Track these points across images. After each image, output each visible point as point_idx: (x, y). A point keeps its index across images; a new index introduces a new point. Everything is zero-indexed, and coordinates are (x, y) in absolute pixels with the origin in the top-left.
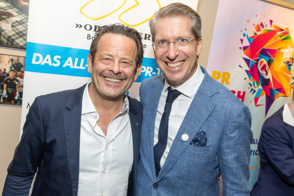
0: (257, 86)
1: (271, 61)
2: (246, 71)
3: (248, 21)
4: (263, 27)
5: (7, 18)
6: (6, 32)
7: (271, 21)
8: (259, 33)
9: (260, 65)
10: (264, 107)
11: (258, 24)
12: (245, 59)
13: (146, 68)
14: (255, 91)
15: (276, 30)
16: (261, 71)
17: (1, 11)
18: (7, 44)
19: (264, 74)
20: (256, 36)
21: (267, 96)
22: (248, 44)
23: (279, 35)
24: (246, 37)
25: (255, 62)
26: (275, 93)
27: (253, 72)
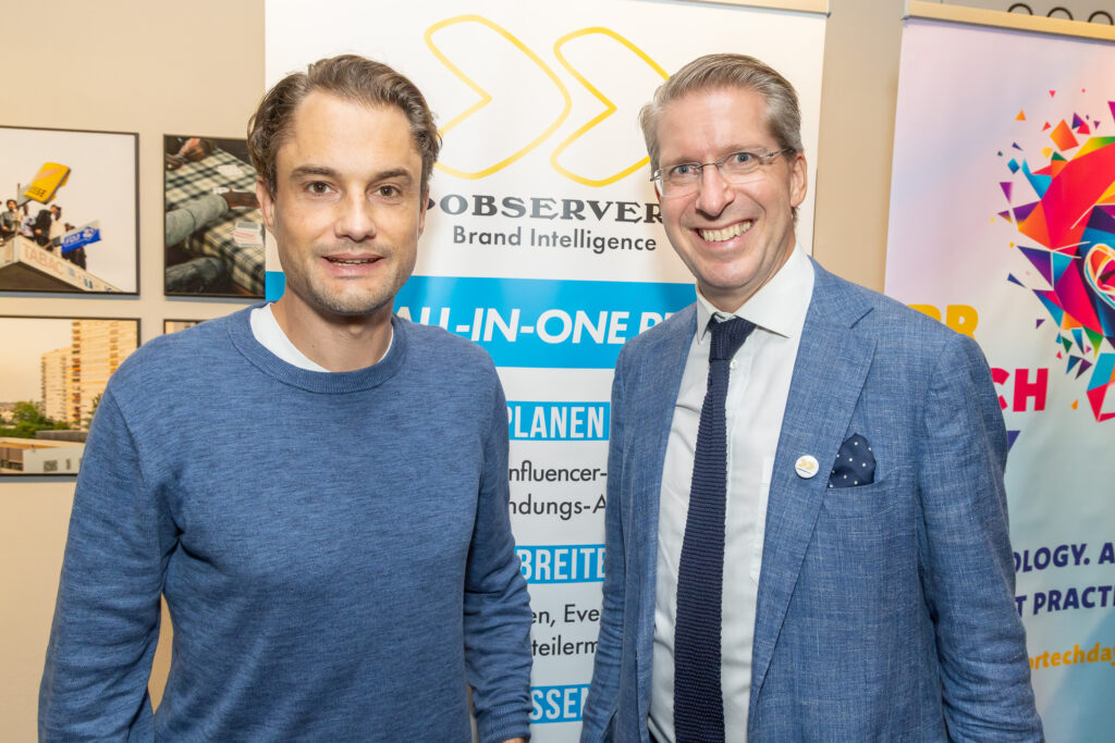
0: (1091, 346)
2: (1038, 293)
3: (1022, 117)
4: (1084, 129)
5: (249, 211)
6: (249, 252)
8: (1070, 155)
9: (1095, 269)
11: (1063, 123)
12: (1028, 252)
14: (1085, 365)
16: (1098, 290)
17: (231, 192)
18: (254, 290)
20: (1061, 166)
24: (1020, 172)
25: (1072, 257)
27: (1069, 296)
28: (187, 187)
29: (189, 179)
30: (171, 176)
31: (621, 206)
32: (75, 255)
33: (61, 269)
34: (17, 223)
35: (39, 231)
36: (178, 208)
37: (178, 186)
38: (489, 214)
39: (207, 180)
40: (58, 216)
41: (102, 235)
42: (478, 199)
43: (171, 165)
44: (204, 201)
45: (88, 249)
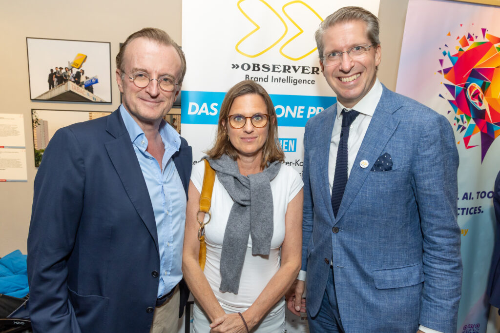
0: (466, 121)
1: (486, 85)
2: (450, 102)
3: (449, 34)
4: (472, 39)
7: (484, 31)
8: (466, 49)
9: (471, 92)
10: (479, 149)
11: (464, 37)
12: (447, 86)
13: (316, 108)
14: (464, 128)
15: (491, 42)
16: (471, 101)
19: (476, 103)
20: (463, 53)
21: (482, 134)
22: (451, 65)
23: (497, 48)
24: (447, 56)
25: (463, 88)
26: (495, 129)
27: (460, 102)
34: (69, 76)
35: (76, 79)
40: (83, 74)
41: (99, 81)
42: (254, 65)
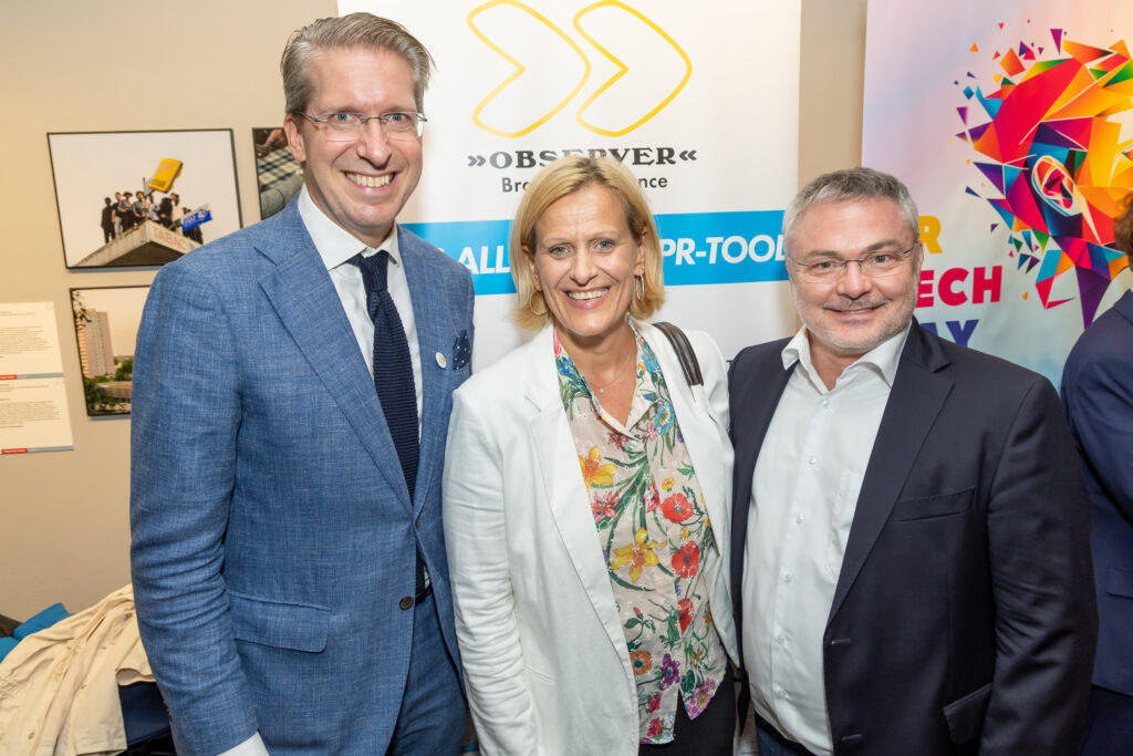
0: (1039, 245)
1: (1077, 155)
2: (994, 202)
3: (975, 49)
4: (1030, 56)
7: (1057, 34)
8: (1018, 79)
10: (1075, 307)
11: (1012, 51)
12: (983, 167)
13: (676, 242)
14: (1034, 262)
15: (1077, 58)
16: (1044, 196)
19: (1056, 201)
20: (1011, 89)
21: (1080, 271)
22: (986, 119)
23: (1094, 71)
24: (974, 97)
25: (1020, 168)
26: (1109, 258)
27: (1019, 202)
28: (275, 171)
29: (276, 163)
30: (262, 163)
31: (637, 151)
32: (193, 232)
33: (184, 246)
34: (146, 210)
35: (163, 216)
36: (270, 189)
37: (268, 170)
38: (530, 166)
39: (290, 164)
40: (177, 202)
41: (213, 215)
42: (520, 154)
43: (260, 153)
44: (289, 181)
45: (203, 227)
